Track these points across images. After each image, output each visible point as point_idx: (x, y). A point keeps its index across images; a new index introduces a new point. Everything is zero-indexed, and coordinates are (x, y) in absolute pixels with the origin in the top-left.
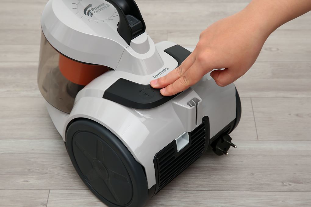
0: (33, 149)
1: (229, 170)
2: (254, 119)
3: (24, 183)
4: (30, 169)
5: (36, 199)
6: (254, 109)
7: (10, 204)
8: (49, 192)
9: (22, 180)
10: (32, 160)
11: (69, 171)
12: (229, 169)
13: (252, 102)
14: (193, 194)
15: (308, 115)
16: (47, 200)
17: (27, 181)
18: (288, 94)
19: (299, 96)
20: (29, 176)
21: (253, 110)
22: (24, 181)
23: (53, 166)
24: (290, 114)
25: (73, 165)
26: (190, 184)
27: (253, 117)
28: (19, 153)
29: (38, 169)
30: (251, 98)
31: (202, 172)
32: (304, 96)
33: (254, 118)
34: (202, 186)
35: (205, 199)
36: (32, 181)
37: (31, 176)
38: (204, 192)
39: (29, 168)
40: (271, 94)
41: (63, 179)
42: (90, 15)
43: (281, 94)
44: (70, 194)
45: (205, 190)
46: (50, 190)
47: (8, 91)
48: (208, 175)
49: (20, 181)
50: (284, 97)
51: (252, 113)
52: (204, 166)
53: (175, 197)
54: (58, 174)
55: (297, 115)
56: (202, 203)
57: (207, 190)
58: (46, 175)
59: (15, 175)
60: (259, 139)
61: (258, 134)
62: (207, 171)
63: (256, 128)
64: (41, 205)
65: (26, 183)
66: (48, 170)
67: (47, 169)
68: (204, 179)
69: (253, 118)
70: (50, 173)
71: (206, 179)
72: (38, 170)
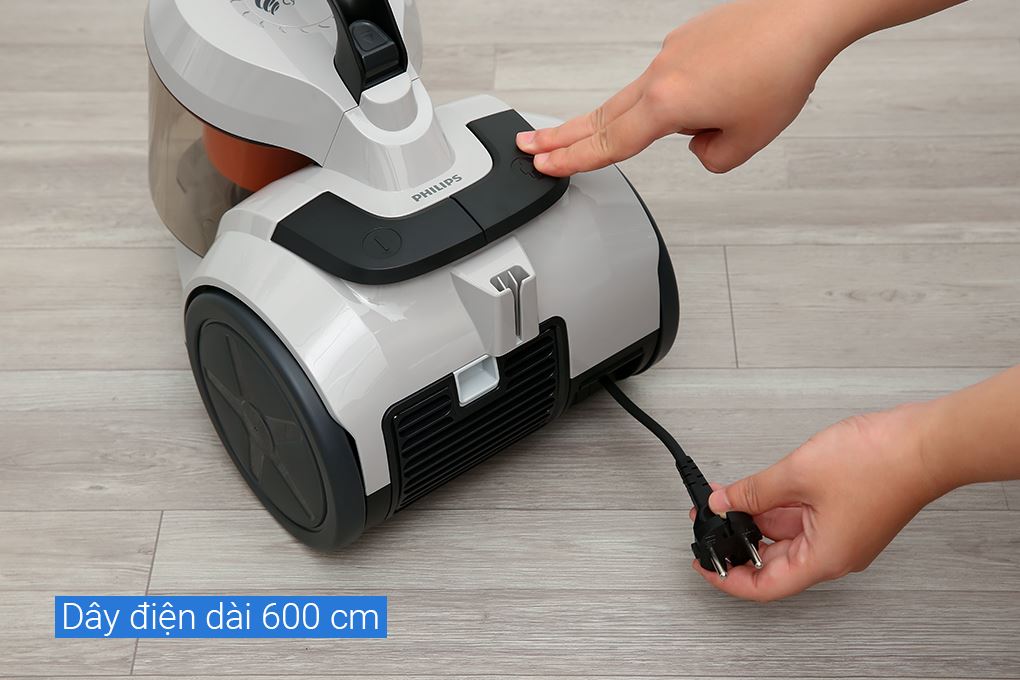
0: (114, 399)
1: (653, 452)
2: (731, 308)
3: (91, 492)
4: (106, 455)
5: (125, 537)
6: (730, 277)
7: (55, 551)
8: (159, 517)
9: (87, 484)
10: (113, 428)
11: (215, 458)
12: (655, 450)
13: (726, 259)
14: (553, 519)
15: (881, 294)
16: (155, 538)
17: (101, 488)
18: (830, 235)
19: (858, 240)
20: (105, 475)
21: (728, 282)
22: (92, 488)
23: (169, 446)
24: (830, 294)
25: (221, 443)
26: (545, 493)
27: (728, 301)
28: (77, 411)
29: (129, 453)
30: (725, 246)
31: (579, 459)
32: (873, 239)
33: (731, 304)
34: (577, 497)
35: (584, 533)
36: (113, 488)
37: (111, 475)
38: (582, 513)
39: (104, 451)
40: (781, 235)
41: (198, 482)
42: (269, 8)
43: (810, 234)
44: (220, 521)
45: (584, 507)
46: (162, 511)
47: (39, 230)
48: (595, 467)
49: (81, 487)
50: (817, 244)
51: (726, 291)
52: (585, 443)
53: (504, 527)
54: (185, 466)
55: (850, 295)
56: (577, 542)
57: (590, 507)
58: (152, 469)
59: (66, 471)
60: (740, 366)
61: (738, 350)
62: (592, 456)
63: (734, 333)
64: (139, 552)
65: (96, 492)
66: (157, 456)
67: (155, 454)
68: (585, 479)
69: (729, 306)
70: (163, 466)
71: (591, 477)
72: (130, 456)
